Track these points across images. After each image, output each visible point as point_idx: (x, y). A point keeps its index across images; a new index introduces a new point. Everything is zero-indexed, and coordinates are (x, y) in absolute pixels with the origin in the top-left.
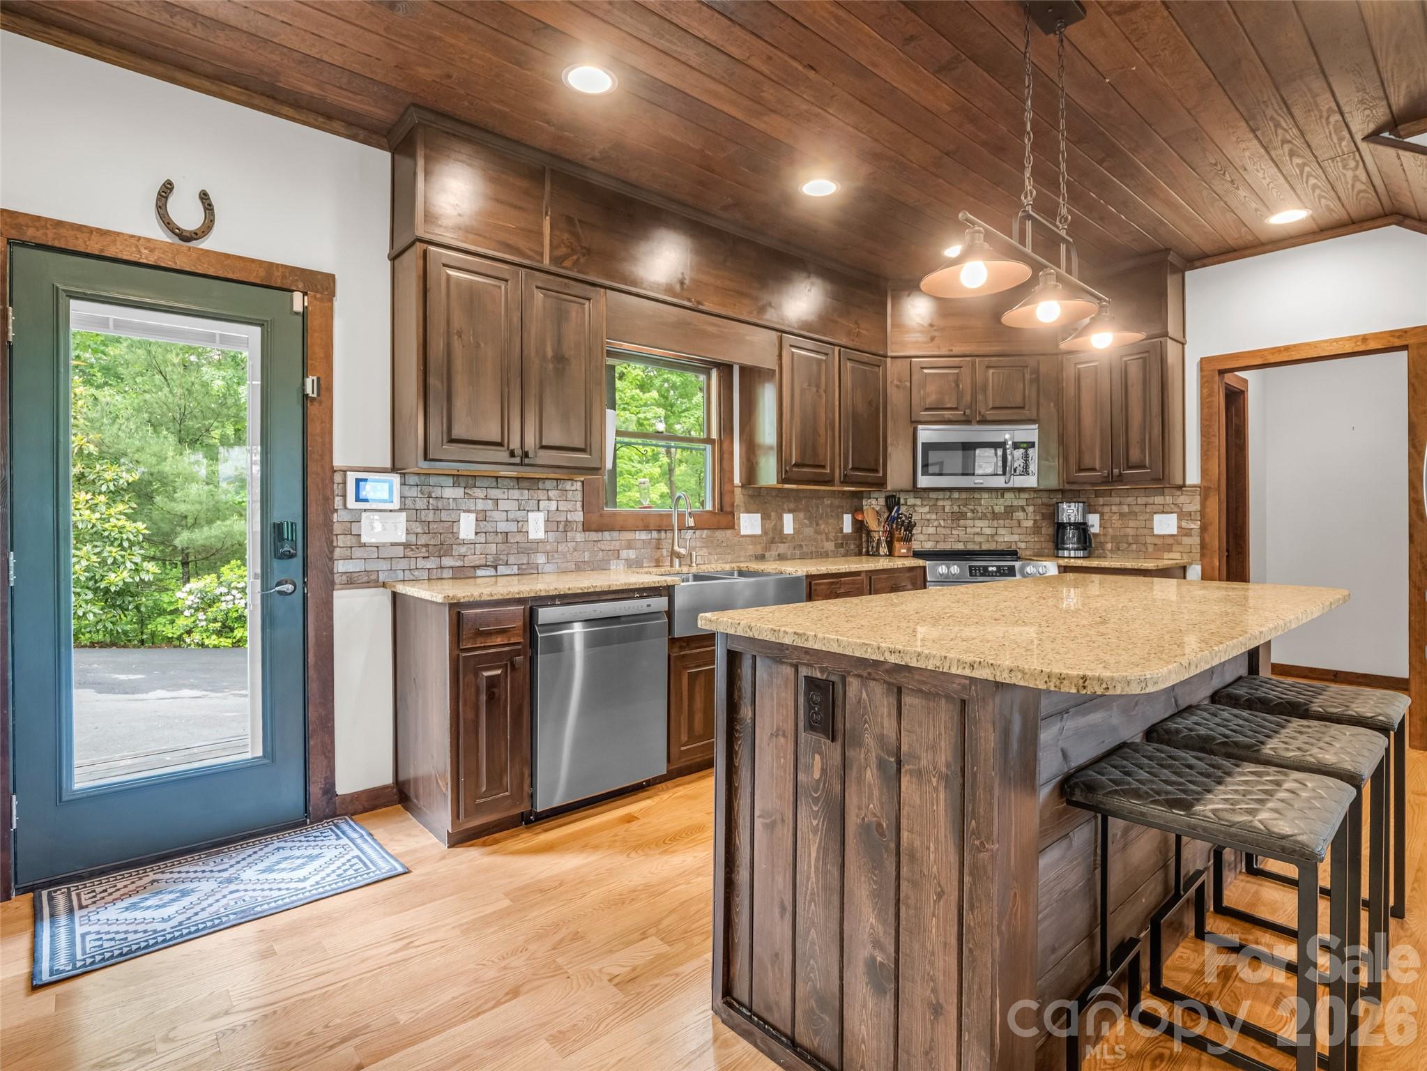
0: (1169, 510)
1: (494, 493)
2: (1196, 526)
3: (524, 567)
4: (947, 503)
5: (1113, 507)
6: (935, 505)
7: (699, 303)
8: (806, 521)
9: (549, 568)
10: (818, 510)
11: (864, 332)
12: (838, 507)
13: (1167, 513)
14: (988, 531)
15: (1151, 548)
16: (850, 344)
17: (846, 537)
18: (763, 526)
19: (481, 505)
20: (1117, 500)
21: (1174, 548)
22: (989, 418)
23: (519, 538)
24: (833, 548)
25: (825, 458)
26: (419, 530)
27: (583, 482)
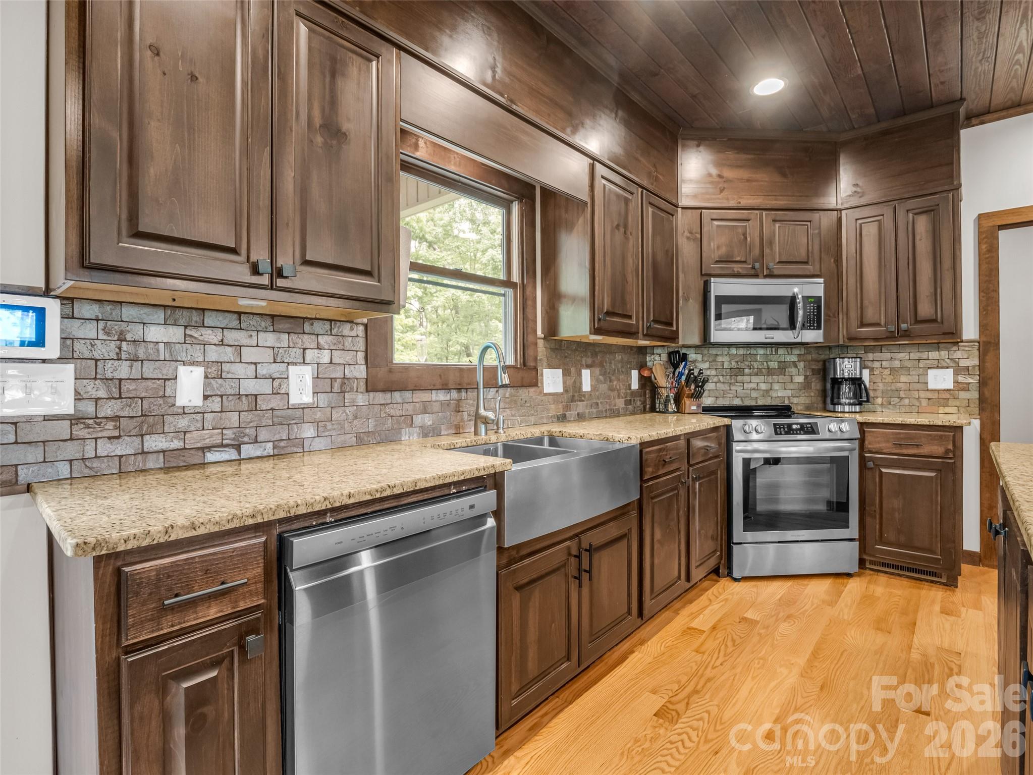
0: (946, 365)
1: (232, 336)
2: (973, 380)
3: (282, 444)
4: (726, 359)
5: (884, 363)
6: (715, 361)
7: (512, 101)
8: (601, 377)
9: (319, 444)
10: (610, 366)
11: (661, 177)
12: (627, 363)
13: (942, 367)
14: (763, 387)
15: (924, 403)
16: (650, 187)
17: (633, 393)
18: (564, 383)
19: (213, 354)
20: (888, 355)
21: (950, 403)
22: (776, 272)
23: (275, 402)
24: (623, 405)
25: (632, 307)
26: (102, 393)
27: (366, 326)
